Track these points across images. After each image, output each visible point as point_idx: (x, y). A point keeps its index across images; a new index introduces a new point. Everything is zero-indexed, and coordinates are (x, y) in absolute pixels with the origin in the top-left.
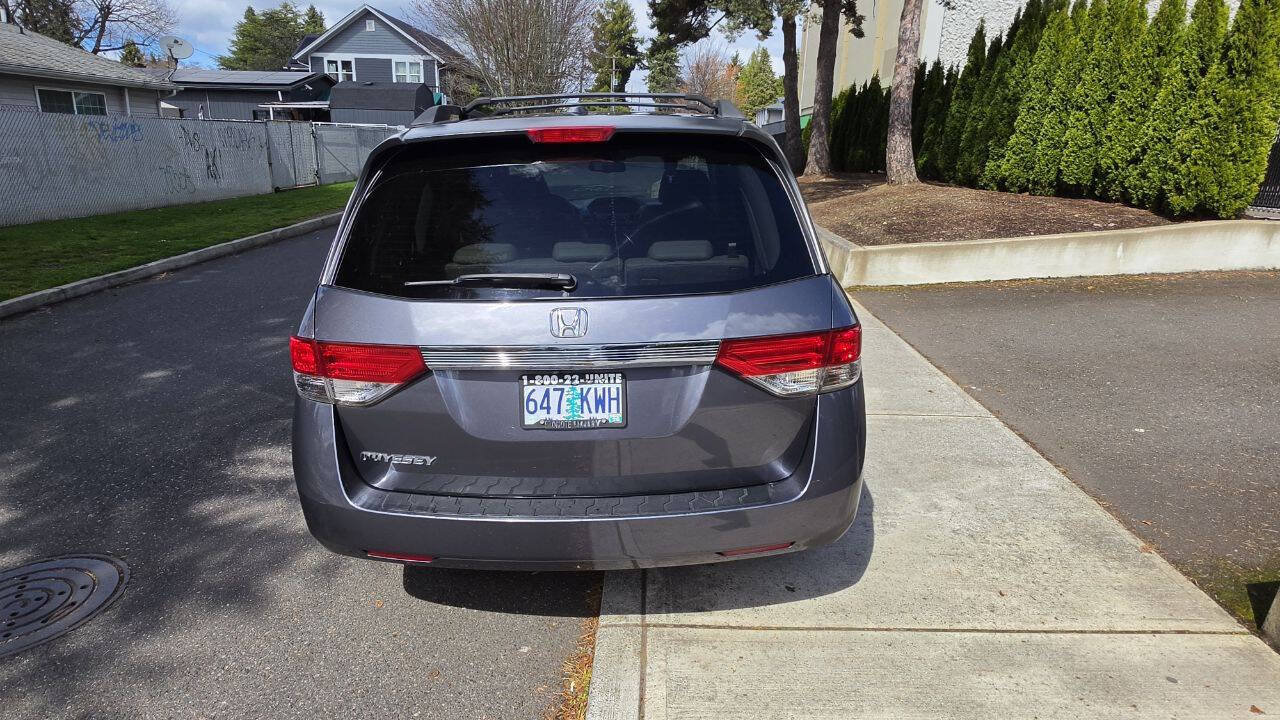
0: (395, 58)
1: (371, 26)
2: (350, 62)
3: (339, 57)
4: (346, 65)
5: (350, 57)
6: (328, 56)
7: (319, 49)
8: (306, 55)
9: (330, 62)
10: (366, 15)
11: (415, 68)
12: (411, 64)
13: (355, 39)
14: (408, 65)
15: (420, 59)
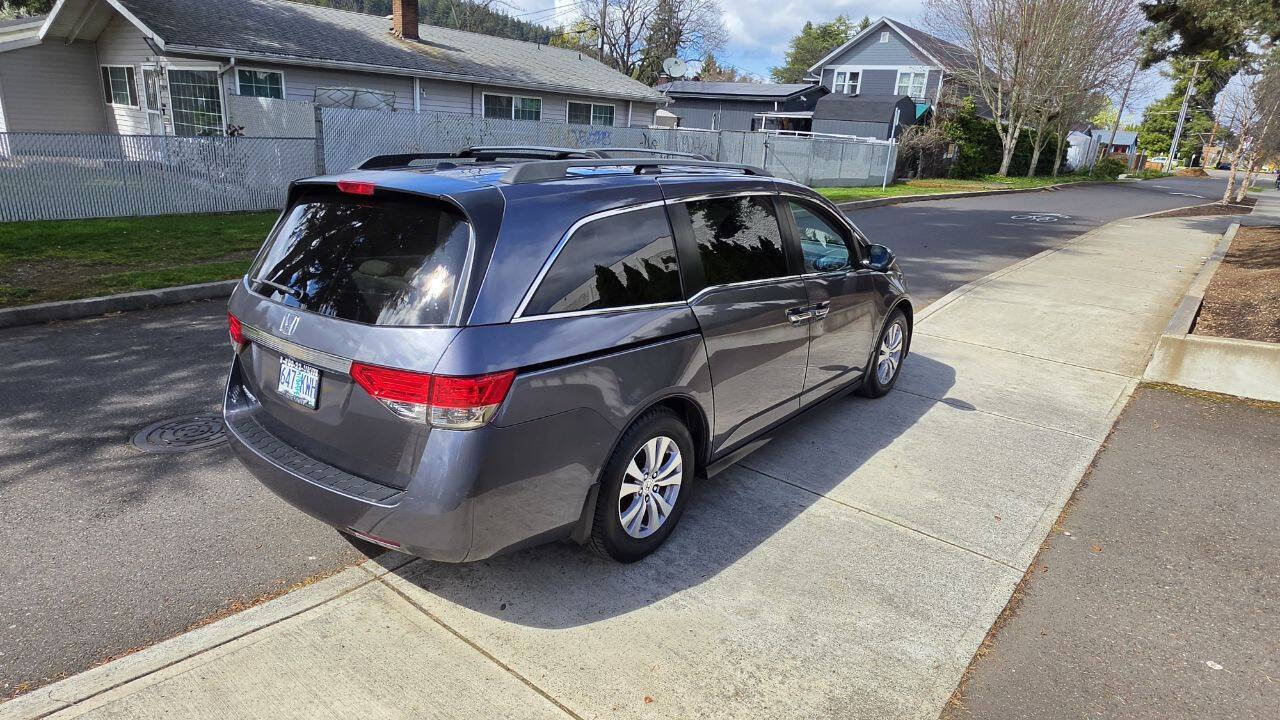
0: (901, 69)
1: (885, 37)
2: (858, 73)
3: (848, 68)
4: (854, 76)
5: (859, 69)
6: (839, 68)
7: (833, 61)
8: (820, 68)
9: (839, 74)
10: (884, 27)
11: (920, 79)
12: (916, 75)
13: (869, 51)
14: (913, 75)
15: (926, 69)
